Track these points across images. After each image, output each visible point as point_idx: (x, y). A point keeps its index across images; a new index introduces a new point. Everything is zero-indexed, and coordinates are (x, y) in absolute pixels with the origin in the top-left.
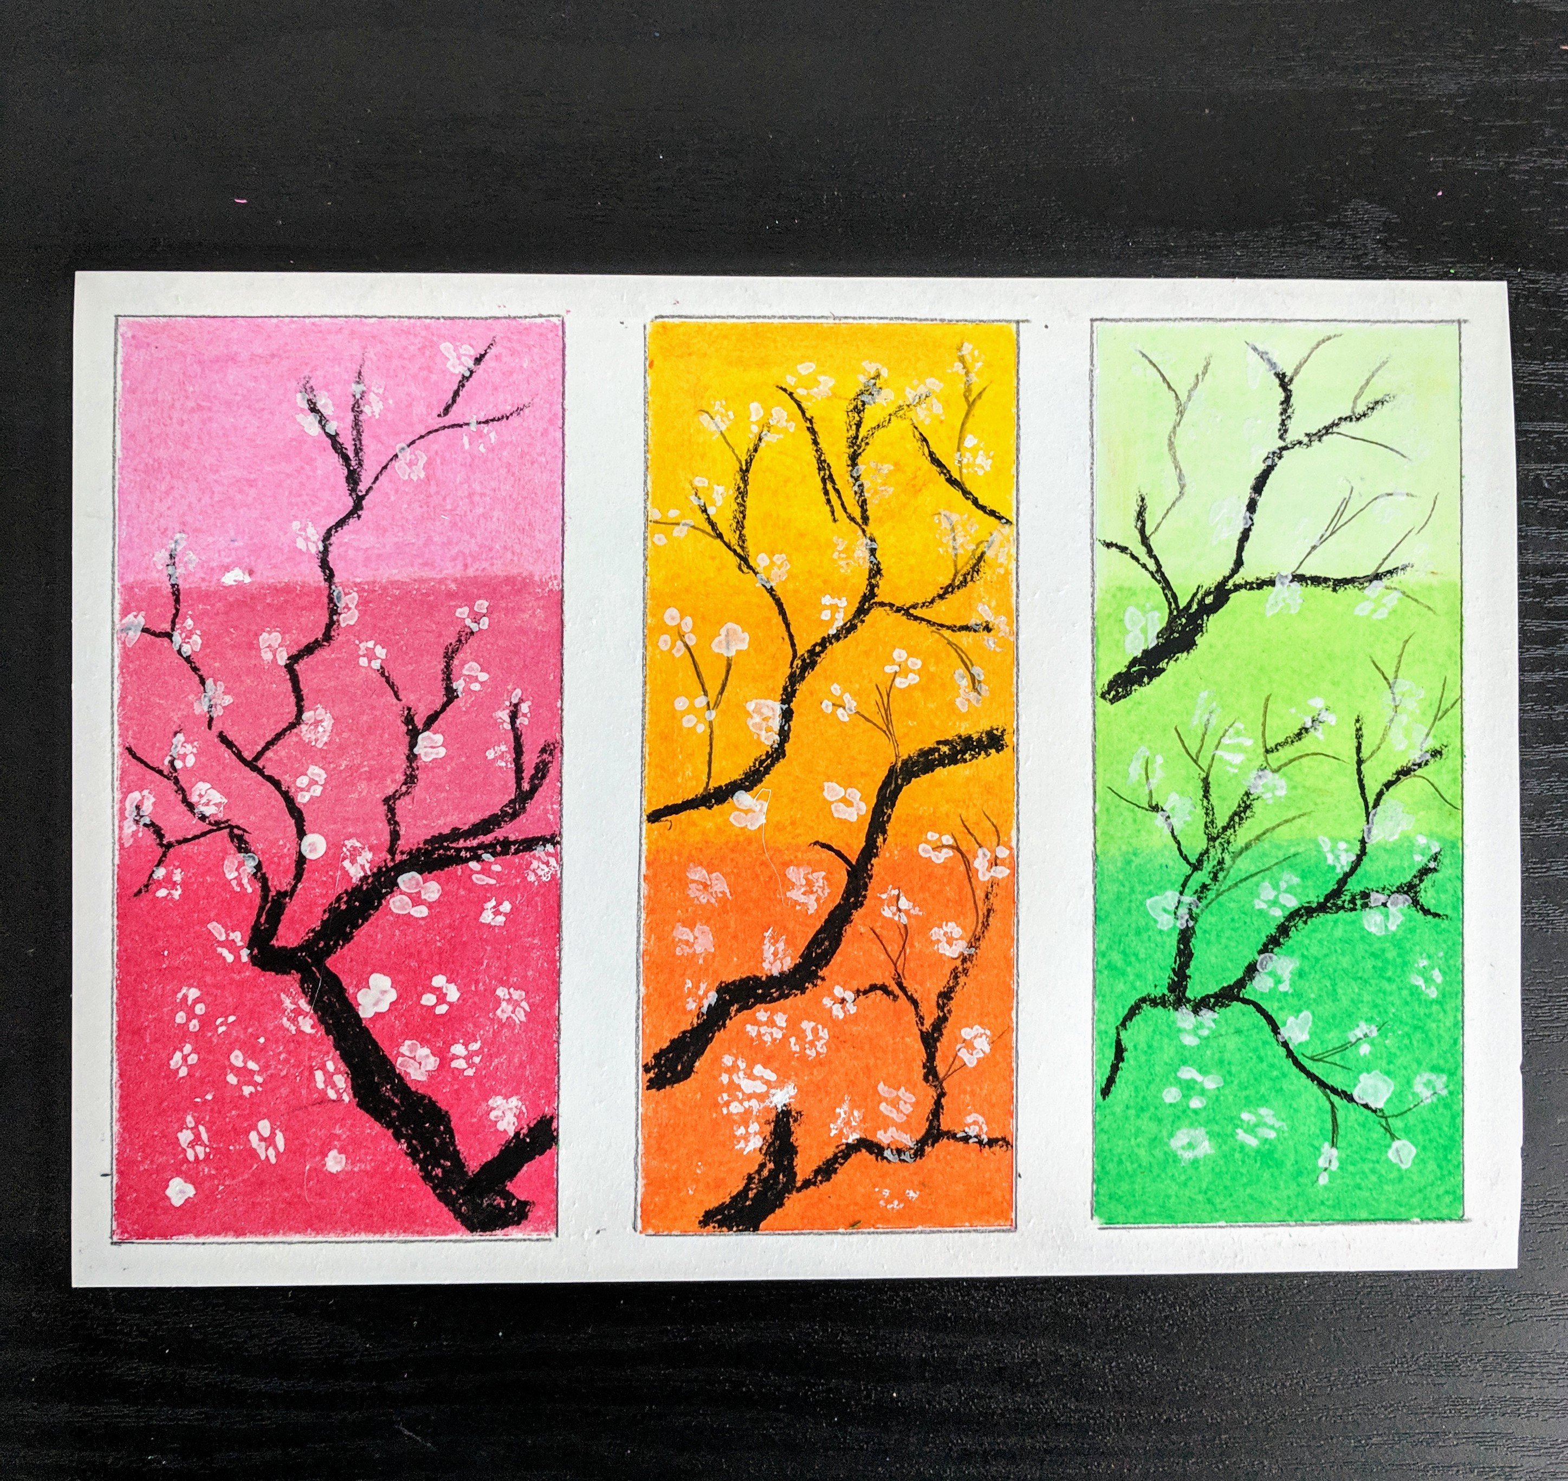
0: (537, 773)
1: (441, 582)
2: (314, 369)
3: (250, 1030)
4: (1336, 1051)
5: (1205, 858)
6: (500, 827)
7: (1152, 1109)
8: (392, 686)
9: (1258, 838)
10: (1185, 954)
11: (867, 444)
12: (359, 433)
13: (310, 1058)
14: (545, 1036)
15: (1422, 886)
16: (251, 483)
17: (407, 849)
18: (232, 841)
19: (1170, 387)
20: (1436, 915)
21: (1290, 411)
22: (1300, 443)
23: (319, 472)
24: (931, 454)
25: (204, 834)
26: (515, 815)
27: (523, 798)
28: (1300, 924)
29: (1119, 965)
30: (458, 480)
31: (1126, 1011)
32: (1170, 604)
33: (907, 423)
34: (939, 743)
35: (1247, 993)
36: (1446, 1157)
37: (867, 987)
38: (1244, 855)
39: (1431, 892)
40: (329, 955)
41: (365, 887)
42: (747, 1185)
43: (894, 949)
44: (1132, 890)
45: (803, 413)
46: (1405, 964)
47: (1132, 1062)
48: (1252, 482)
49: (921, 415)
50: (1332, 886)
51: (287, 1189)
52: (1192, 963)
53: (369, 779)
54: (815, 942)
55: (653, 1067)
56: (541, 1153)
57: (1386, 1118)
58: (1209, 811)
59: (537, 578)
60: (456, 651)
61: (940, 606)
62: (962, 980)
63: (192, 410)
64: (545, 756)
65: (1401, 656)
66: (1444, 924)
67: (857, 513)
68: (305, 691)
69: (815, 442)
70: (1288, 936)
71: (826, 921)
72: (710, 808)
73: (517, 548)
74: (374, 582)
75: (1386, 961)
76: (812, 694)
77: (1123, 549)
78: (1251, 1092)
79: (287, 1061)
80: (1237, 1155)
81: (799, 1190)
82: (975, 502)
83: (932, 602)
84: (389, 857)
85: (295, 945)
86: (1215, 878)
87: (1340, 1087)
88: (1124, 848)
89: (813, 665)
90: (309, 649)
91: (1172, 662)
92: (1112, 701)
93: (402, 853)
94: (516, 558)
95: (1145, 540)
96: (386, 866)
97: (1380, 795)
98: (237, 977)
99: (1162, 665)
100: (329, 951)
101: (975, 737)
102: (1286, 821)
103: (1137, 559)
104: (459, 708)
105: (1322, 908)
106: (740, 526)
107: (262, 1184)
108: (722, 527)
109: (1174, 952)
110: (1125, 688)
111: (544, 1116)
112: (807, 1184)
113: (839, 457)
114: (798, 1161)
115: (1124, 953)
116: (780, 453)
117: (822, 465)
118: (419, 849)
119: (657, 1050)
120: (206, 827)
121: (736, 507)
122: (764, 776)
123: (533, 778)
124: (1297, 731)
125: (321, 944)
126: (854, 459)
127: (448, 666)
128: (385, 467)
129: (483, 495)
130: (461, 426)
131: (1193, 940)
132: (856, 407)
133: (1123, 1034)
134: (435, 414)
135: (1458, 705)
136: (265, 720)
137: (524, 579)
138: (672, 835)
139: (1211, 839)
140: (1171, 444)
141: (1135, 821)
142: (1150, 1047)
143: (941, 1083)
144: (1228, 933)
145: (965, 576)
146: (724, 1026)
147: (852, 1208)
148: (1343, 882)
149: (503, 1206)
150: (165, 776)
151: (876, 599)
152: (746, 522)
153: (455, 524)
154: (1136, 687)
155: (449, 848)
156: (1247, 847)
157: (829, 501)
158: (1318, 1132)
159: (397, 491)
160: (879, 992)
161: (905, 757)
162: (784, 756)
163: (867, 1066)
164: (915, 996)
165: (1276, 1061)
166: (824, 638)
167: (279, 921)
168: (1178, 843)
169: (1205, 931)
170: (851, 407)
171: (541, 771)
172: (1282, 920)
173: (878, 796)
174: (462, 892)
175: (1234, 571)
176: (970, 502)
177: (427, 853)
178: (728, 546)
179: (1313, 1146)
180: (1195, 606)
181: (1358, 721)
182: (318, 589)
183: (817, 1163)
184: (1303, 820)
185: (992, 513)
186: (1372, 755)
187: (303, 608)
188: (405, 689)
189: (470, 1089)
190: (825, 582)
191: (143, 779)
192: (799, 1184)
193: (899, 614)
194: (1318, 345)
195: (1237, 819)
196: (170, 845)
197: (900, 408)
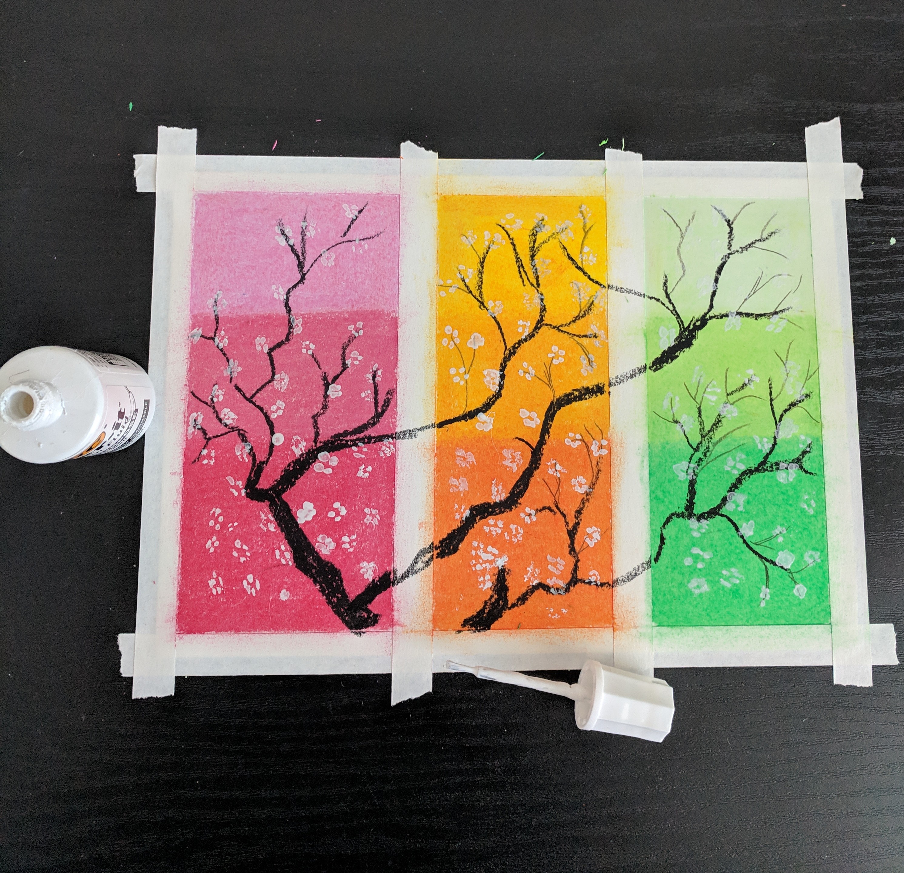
0: (385, 403)
1: (341, 313)
2: (284, 215)
3: (244, 530)
4: (767, 540)
5: (700, 446)
6: (367, 430)
7: (679, 568)
8: (317, 362)
9: (725, 436)
10: (692, 492)
11: (539, 250)
12: (304, 244)
13: (273, 544)
14: (387, 532)
15: (804, 459)
16: (253, 268)
17: (323, 440)
18: (239, 437)
19: (677, 225)
20: (811, 473)
21: (732, 237)
22: (738, 251)
23: (285, 262)
24: (568, 255)
25: (226, 433)
26: (374, 424)
27: (378, 416)
28: (747, 478)
29: (661, 497)
30: (350, 266)
31: (665, 520)
32: (680, 326)
33: (557, 241)
34: (574, 390)
35: (722, 511)
36: (821, 593)
37: (542, 508)
38: (719, 444)
39: (808, 462)
40: (284, 493)
41: (302, 459)
42: (485, 606)
43: (553, 490)
44: (666, 461)
45: (509, 236)
46: (798, 497)
47: (669, 545)
48: (716, 269)
49: (563, 237)
50: (761, 459)
51: (261, 609)
52: (696, 497)
53: (305, 407)
54: (516, 486)
55: (439, 547)
56: (385, 590)
57: (792, 573)
58: (701, 423)
59: (386, 312)
60: (348, 346)
61: (573, 325)
62: (586, 504)
63: (227, 234)
64: (389, 396)
65: (788, 350)
66: (815, 478)
67: (535, 283)
68: (276, 365)
69: (515, 249)
70: (741, 483)
71: (522, 476)
72: (466, 421)
73: (377, 297)
74: (310, 314)
75: (789, 496)
76: (514, 367)
77: (658, 300)
78: (726, 560)
79: (262, 545)
80: (721, 592)
81: (510, 609)
82: (589, 277)
83: (570, 324)
84: (314, 444)
85: (268, 487)
86: (705, 455)
87: (769, 558)
88: (662, 440)
89: (514, 353)
90: (279, 345)
91: (682, 353)
92: (654, 371)
93: (320, 442)
94: (376, 302)
95: (667, 296)
96: (312, 449)
97: (782, 416)
98: (239, 503)
99: (677, 354)
100: (284, 491)
101: (591, 387)
102: (738, 428)
103: (664, 305)
104: (349, 372)
105: (757, 470)
106: (480, 287)
107: (248, 607)
108: (472, 289)
109: (687, 491)
110: (660, 365)
111: (387, 572)
112: (514, 606)
113: (525, 256)
114: (509, 594)
115: (663, 492)
116: (499, 254)
117: (518, 259)
118: (328, 441)
119: (441, 539)
120: (227, 430)
121: (478, 279)
122: (492, 405)
123: (383, 406)
124: (741, 385)
125: (280, 487)
126: (533, 257)
127: (344, 353)
128: (316, 260)
129: (361, 273)
130: (351, 241)
131: (696, 486)
132: (533, 233)
133: (664, 531)
134: (339, 236)
135: (817, 373)
136: (257, 378)
137: (379, 312)
138: (449, 434)
139: (703, 436)
140: (678, 252)
141: (666, 427)
142: (677, 537)
143: (577, 555)
144: (713, 482)
145: (585, 312)
146: (473, 527)
147: (535, 618)
148: (766, 457)
149: (366, 616)
150: (209, 406)
151: (544, 322)
152: (483, 286)
153: (348, 286)
154: (665, 364)
155: (342, 440)
156: (720, 440)
157: (521, 277)
158: (759, 580)
159: (321, 271)
160: (547, 510)
161: (558, 397)
162: (501, 396)
163: (542, 546)
164: (564, 512)
165: (738, 545)
166: (519, 341)
167: (260, 476)
168: (687, 438)
169: (701, 481)
170: (531, 233)
171: (387, 403)
172: (738, 476)
173: (545, 415)
174: (349, 462)
175: (709, 310)
176: (586, 278)
177: (332, 443)
178: (475, 297)
179: (757, 587)
180: (692, 327)
181: (770, 380)
182: (284, 317)
183: (518, 595)
184: (746, 427)
185: (597, 283)
186: (777, 397)
187: (277, 326)
188: (323, 364)
189: (350, 558)
190: (520, 314)
191: (198, 406)
192: (509, 606)
193: (554, 330)
194: (744, 207)
195: (715, 427)
196: (210, 439)
197: (554, 234)
